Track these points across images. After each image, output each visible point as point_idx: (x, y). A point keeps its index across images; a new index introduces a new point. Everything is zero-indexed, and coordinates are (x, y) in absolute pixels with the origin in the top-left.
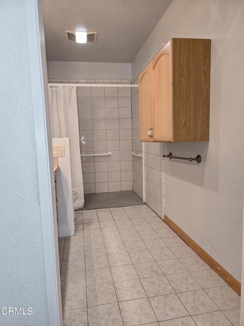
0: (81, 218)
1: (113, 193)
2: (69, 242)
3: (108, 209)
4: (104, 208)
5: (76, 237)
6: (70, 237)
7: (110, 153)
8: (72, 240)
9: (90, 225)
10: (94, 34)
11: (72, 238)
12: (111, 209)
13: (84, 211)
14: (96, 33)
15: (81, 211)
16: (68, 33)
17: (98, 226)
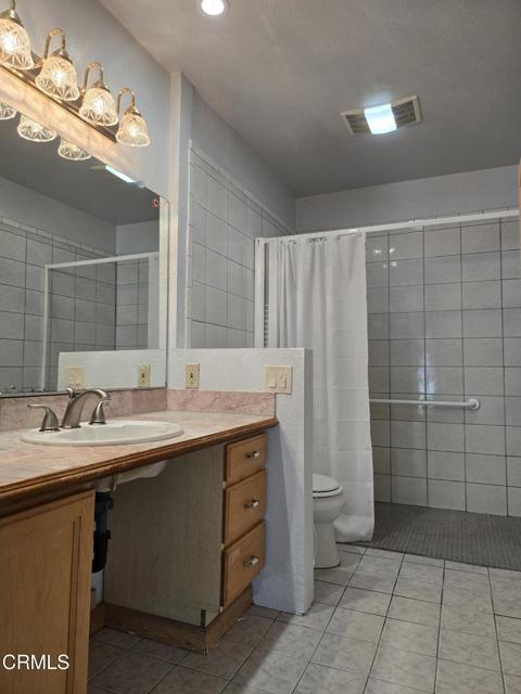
0: (350, 569)
1: (481, 517)
2: (282, 630)
3: (439, 563)
4: (431, 556)
5: (306, 621)
6: (292, 614)
7: (472, 401)
8: (290, 628)
9: (362, 596)
10: (411, 102)
11: (296, 620)
12: (449, 564)
13: (370, 551)
14: (414, 98)
15: (362, 550)
16: (348, 117)
17: (383, 609)
